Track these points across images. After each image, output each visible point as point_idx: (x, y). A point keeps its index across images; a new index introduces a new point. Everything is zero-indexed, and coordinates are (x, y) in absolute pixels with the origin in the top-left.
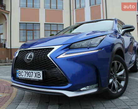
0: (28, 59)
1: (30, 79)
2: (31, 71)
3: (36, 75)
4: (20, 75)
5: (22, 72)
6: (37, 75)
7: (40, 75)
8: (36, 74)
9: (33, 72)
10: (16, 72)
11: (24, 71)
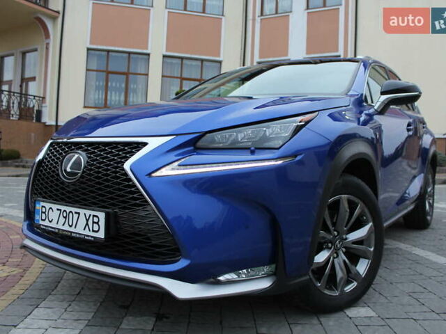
0: (68, 170)
1: (71, 232)
2: (74, 210)
3: (87, 224)
4: (43, 218)
5: (51, 208)
6: (90, 222)
7: (97, 223)
8: (87, 220)
9: (79, 213)
10: (35, 207)
11: (55, 207)
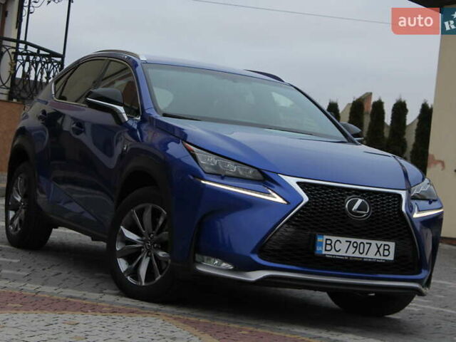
3: (378, 251)
4: (328, 249)
6: (381, 250)
7: (388, 250)
8: (379, 248)
